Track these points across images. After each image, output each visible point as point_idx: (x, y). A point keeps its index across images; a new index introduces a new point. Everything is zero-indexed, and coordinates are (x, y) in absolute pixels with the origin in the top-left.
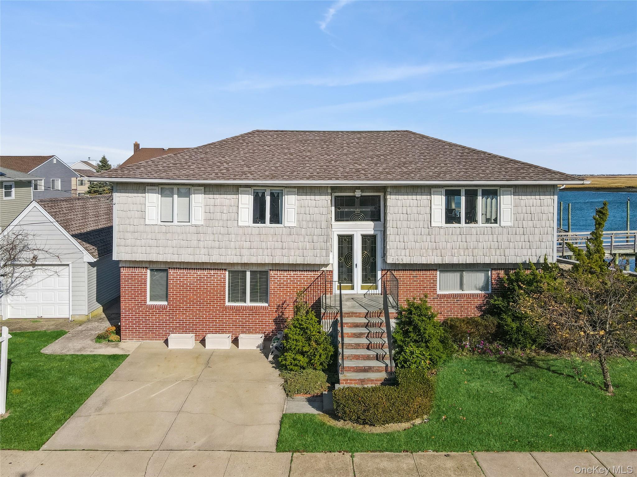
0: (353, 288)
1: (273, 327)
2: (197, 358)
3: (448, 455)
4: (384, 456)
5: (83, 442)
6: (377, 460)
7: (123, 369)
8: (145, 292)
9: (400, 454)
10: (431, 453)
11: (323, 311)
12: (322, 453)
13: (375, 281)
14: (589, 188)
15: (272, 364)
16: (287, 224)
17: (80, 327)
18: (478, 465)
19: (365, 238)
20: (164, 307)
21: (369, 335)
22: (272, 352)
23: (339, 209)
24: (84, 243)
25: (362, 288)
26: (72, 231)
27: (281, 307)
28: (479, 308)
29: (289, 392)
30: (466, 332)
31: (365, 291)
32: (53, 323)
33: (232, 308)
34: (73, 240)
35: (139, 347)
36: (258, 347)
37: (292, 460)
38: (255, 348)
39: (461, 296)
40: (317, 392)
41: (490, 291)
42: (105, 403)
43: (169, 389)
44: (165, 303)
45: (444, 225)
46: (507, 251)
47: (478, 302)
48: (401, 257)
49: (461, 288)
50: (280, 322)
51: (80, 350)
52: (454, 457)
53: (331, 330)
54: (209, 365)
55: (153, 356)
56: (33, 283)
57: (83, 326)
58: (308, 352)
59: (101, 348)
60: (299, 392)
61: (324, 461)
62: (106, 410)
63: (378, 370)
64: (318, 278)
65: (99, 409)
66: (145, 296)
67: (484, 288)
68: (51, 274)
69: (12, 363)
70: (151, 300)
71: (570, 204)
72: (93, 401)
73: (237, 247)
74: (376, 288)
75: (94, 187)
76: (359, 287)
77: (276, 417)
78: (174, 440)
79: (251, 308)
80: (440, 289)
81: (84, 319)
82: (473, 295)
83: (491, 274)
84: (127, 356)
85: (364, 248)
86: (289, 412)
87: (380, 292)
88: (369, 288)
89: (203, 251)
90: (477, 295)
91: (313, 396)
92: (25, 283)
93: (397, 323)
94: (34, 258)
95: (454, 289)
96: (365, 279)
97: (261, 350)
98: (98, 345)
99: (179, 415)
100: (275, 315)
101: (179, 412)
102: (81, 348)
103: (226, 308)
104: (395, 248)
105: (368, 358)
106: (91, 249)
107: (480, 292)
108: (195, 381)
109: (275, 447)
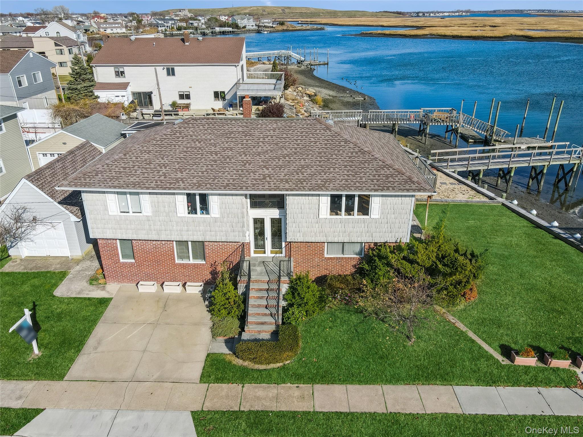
0: (265, 253)
1: (209, 277)
2: (158, 301)
3: (298, 387)
4: (261, 387)
5: (88, 375)
6: (257, 390)
7: (109, 312)
8: (118, 254)
9: (271, 385)
10: (289, 385)
11: (238, 279)
12: (226, 384)
13: (281, 248)
14: (559, 37)
15: (207, 307)
16: (213, 215)
17: (78, 267)
18: (313, 394)
19: (273, 221)
20: (132, 264)
21: (268, 297)
22: (208, 299)
23: (253, 199)
24: (69, 207)
25: (272, 252)
26: (57, 198)
27: (213, 265)
28: (354, 266)
29: (214, 335)
30: (339, 288)
31: (273, 255)
32: (58, 261)
33: (180, 265)
34: (59, 206)
35: (119, 290)
36: (199, 292)
37: (208, 389)
38: (198, 292)
39: (342, 258)
40: (231, 335)
41: (363, 256)
42: (99, 343)
43: (138, 331)
44: (133, 261)
45: (329, 216)
46: (374, 234)
47: (354, 263)
48: (297, 238)
49: (343, 253)
50: (214, 273)
51: (79, 293)
52: (302, 388)
53: (245, 290)
54: (165, 309)
55: (130, 299)
56: (37, 234)
57: (80, 265)
58: (228, 308)
59: (93, 290)
60: (220, 335)
61: (226, 390)
62: (100, 349)
63: (271, 324)
64: (239, 247)
65: (96, 348)
66: (118, 257)
67: (360, 253)
68: (48, 228)
69: (36, 306)
70: (123, 257)
71: (500, 102)
72: (91, 341)
73: (178, 230)
74: (282, 253)
75: (72, 84)
76: (269, 252)
77: (203, 356)
78: (141, 374)
79: (194, 265)
80: (327, 253)
81: (81, 258)
82: (350, 258)
83: (365, 245)
84: (111, 299)
85: (272, 226)
86: (212, 352)
87: (284, 256)
88: (276, 253)
89: (154, 232)
90: (353, 258)
91: (229, 338)
92: (32, 234)
93: (289, 287)
94: (34, 219)
95: (338, 254)
96: (274, 246)
97: (201, 294)
98: (91, 287)
99: (145, 353)
100: (211, 269)
101: (144, 351)
102: (80, 291)
103: (176, 265)
104: (293, 231)
105: (265, 315)
106: (75, 211)
107: (356, 256)
108: (155, 325)
109: (199, 380)
